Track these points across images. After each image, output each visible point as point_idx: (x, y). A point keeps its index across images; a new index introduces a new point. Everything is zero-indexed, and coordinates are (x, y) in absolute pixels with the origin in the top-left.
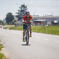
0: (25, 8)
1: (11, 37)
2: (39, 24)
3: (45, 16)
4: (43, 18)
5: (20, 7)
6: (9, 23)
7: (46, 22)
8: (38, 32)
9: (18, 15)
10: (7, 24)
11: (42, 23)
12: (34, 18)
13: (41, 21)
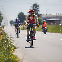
0: (37, 7)
2: (52, 23)
3: (59, 15)
4: (56, 17)
5: (31, 7)
7: (60, 21)
8: (51, 32)
12: (47, 17)
13: (54, 21)
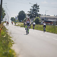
0: (37, 8)
1: (21, 34)
3: (56, 16)
6: (21, 21)
9: (30, 13)
10: (19, 21)
11: (53, 23)
